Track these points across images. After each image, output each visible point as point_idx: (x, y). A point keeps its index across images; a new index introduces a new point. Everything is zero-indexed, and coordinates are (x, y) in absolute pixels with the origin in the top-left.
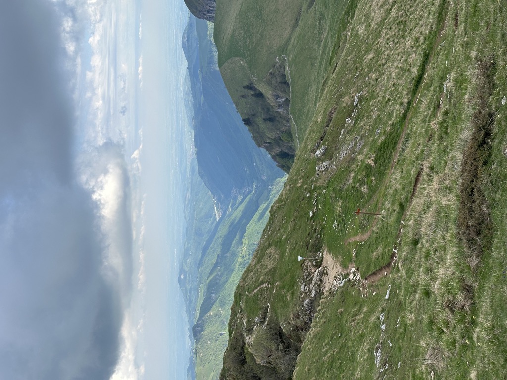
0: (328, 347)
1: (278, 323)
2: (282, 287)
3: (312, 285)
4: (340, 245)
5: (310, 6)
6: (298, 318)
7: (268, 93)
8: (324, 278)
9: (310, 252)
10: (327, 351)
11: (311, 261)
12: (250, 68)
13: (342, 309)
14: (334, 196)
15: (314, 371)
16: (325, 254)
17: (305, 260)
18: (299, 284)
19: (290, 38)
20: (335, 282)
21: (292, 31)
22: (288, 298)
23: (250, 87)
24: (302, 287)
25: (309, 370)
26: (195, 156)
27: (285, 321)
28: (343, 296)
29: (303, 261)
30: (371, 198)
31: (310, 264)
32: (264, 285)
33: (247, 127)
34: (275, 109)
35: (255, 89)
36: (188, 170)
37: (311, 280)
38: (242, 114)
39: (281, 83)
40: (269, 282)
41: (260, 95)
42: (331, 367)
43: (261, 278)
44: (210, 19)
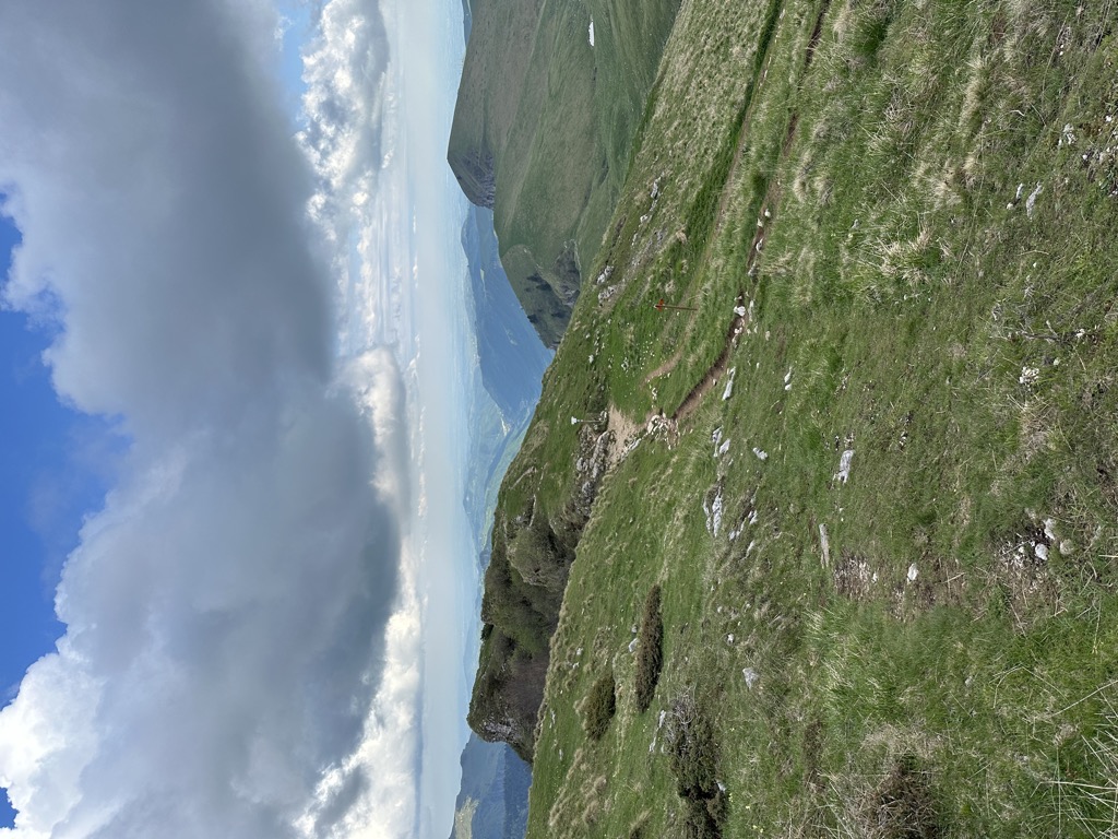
0: (613, 542)
1: (547, 521)
2: (552, 470)
3: (592, 460)
4: (634, 392)
5: (601, 180)
6: (574, 511)
7: (556, 284)
8: (611, 448)
9: (590, 411)
10: (611, 549)
11: (591, 425)
12: (534, 255)
13: (636, 479)
14: (622, 321)
15: (592, 583)
16: (611, 412)
17: (582, 425)
18: (575, 460)
19: (579, 219)
20: (626, 449)
21: (582, 210)
22: (560, 483)
23: (535, 278)
24: (578, 464)
25: (584, 583)
26: (478, 365)
27: (556, 516)
28: (638, 460)
29: (579, 426)
30: (681, 296)
31: (590, 429)
32: (529, 471)
33: (533, 326)
34: (565, 303)
35: (541, 281)
36: (472, 380)
37: (591, 453)
38: (527, 311)
39: (571, 271)
40: (535, 465)
41: (547, 287)
42: (617, 573)
43: (525, 462)
44: (489, 206)
